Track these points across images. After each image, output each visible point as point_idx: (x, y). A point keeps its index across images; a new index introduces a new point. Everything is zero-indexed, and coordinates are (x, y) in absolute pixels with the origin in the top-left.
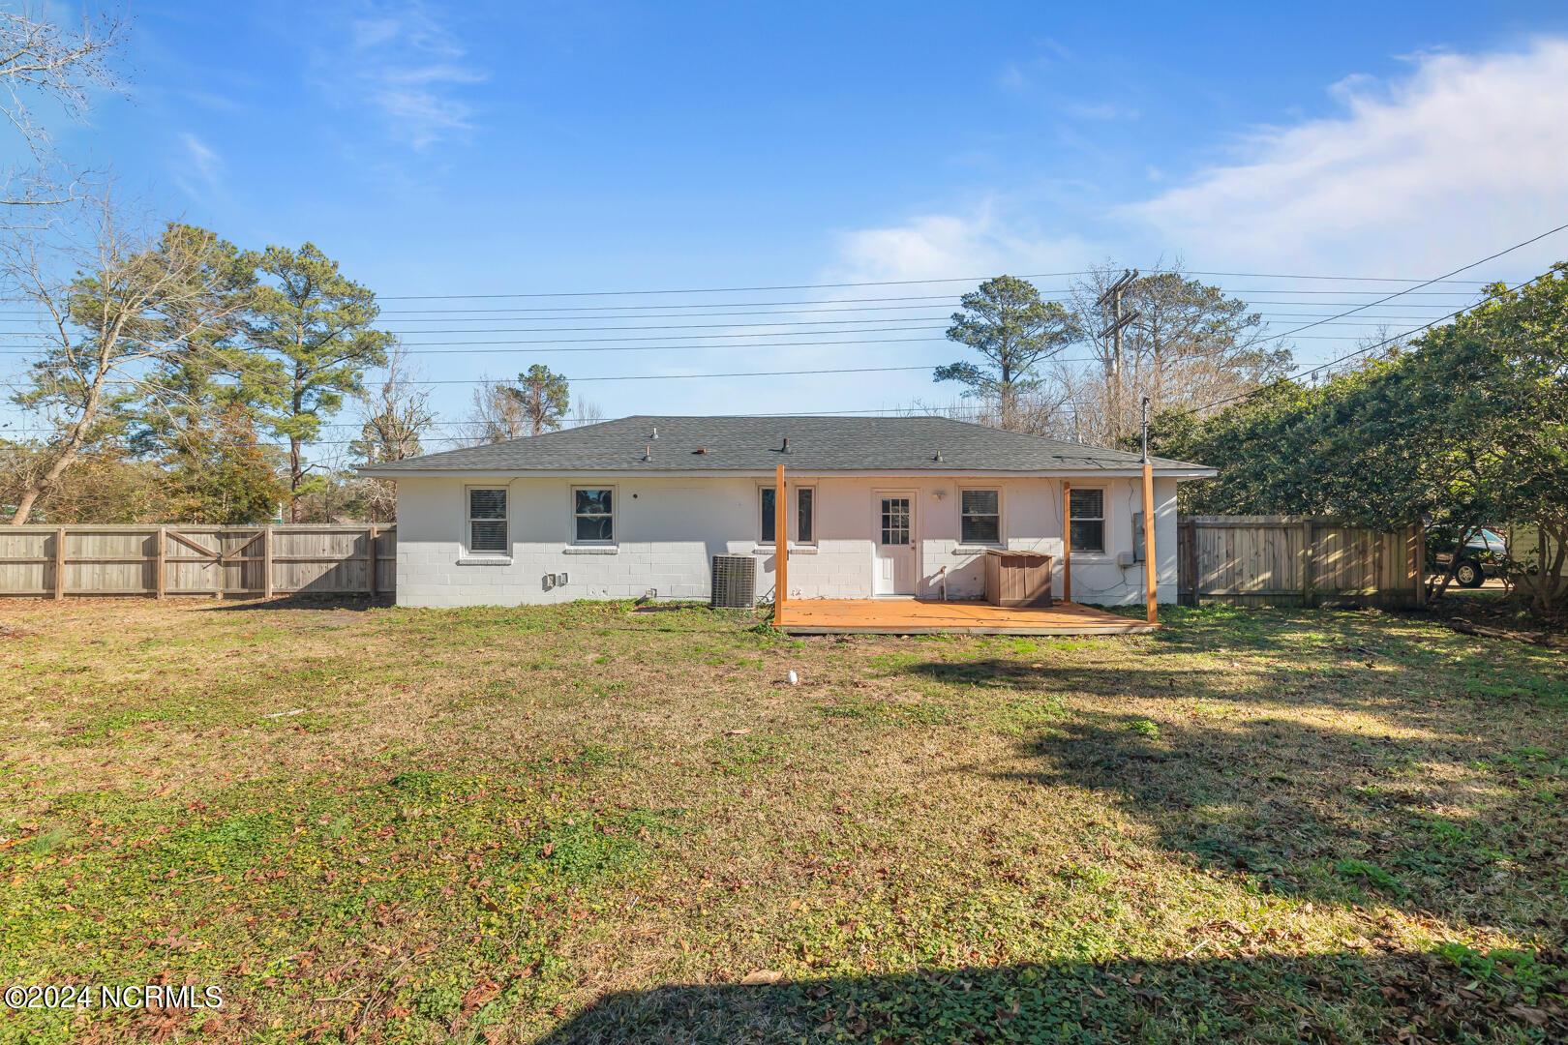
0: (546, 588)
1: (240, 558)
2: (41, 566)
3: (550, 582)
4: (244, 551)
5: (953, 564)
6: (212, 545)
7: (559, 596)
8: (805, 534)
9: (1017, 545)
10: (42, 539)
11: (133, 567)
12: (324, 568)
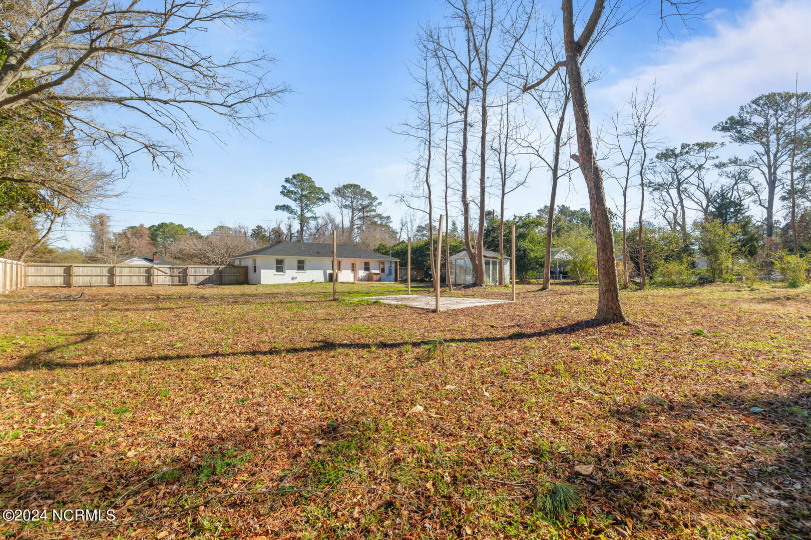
0: (292, 280)
1: (178, 275)
2: (107, 277)
3: (293, 278)
4: (180, 273)
5: (364, 275)
6: (168, 271)
7: (295, 281)
8: (339, 270)
9: (373, 271)
10: (106, 269)
11: (142, 277)
12: (205, 277)
